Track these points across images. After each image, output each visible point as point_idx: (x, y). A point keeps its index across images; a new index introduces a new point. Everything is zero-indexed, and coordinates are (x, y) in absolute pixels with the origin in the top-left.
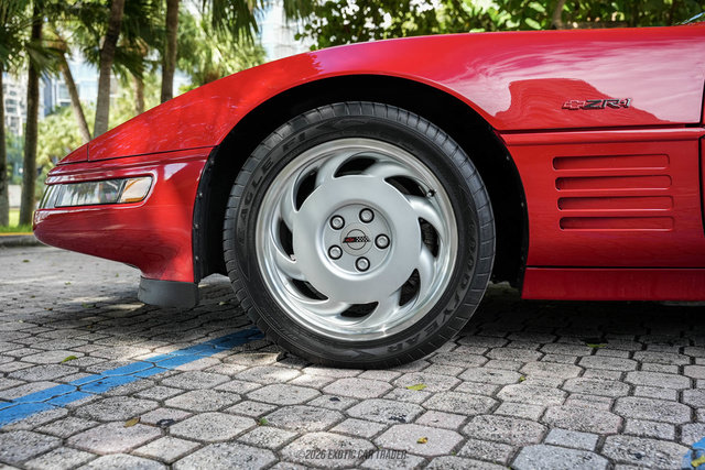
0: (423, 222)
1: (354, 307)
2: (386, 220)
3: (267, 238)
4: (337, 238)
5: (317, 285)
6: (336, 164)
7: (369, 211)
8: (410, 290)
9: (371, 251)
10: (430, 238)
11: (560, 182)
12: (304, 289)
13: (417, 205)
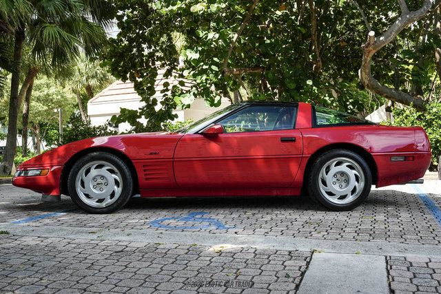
0: (115, 179)
1: (100, 200)
2: (107, 180)
3: (78, 184)
4: (95, 183)
5: (91, 195)
6: (95, 166)
7: (102, 177)
8: (112, 195)
9: (103, 186)
10: (117, 183)
11: (144, 170)
12: (87, 196)
13: (114, 175)
